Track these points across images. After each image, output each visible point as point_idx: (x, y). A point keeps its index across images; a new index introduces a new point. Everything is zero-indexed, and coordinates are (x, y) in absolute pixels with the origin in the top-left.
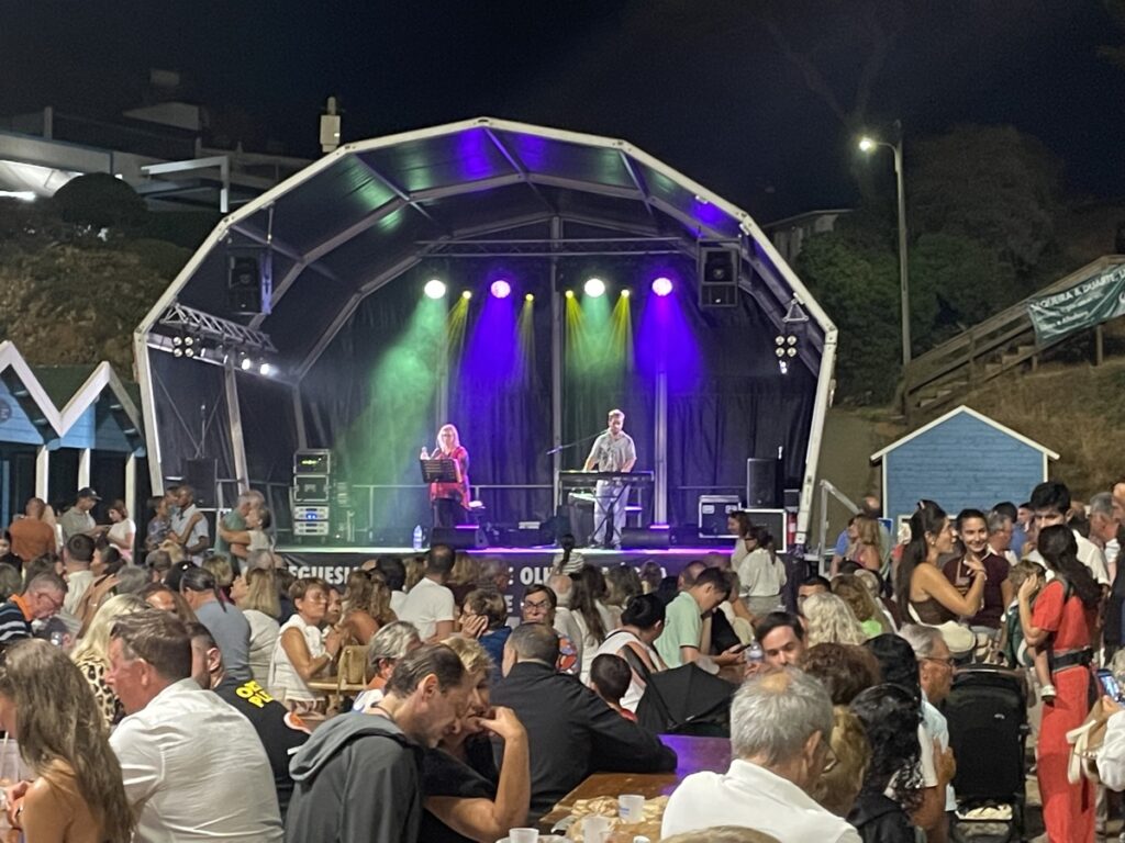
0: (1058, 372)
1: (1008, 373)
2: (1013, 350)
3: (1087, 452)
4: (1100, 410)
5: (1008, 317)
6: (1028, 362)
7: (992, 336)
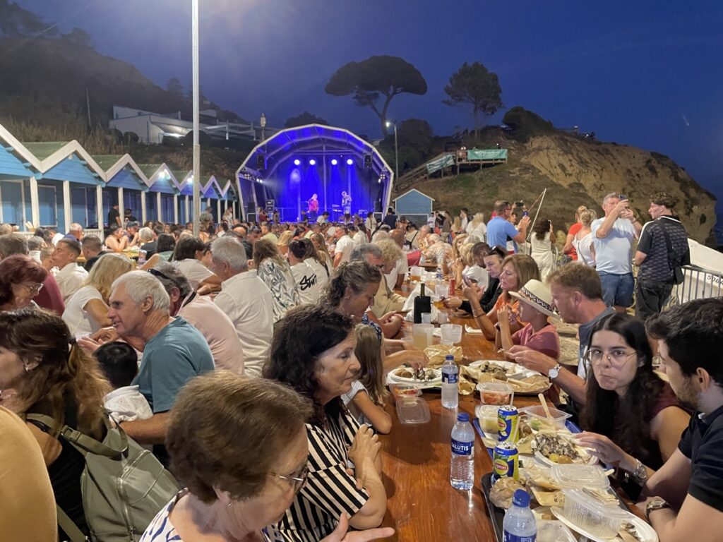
0: (433, 180)
1: (421, 180)
2: (422, 175)
3: (440, 199)
4: (443, 189)
5: (421, 167)
6: (426, 178)
7: (417, 172)
